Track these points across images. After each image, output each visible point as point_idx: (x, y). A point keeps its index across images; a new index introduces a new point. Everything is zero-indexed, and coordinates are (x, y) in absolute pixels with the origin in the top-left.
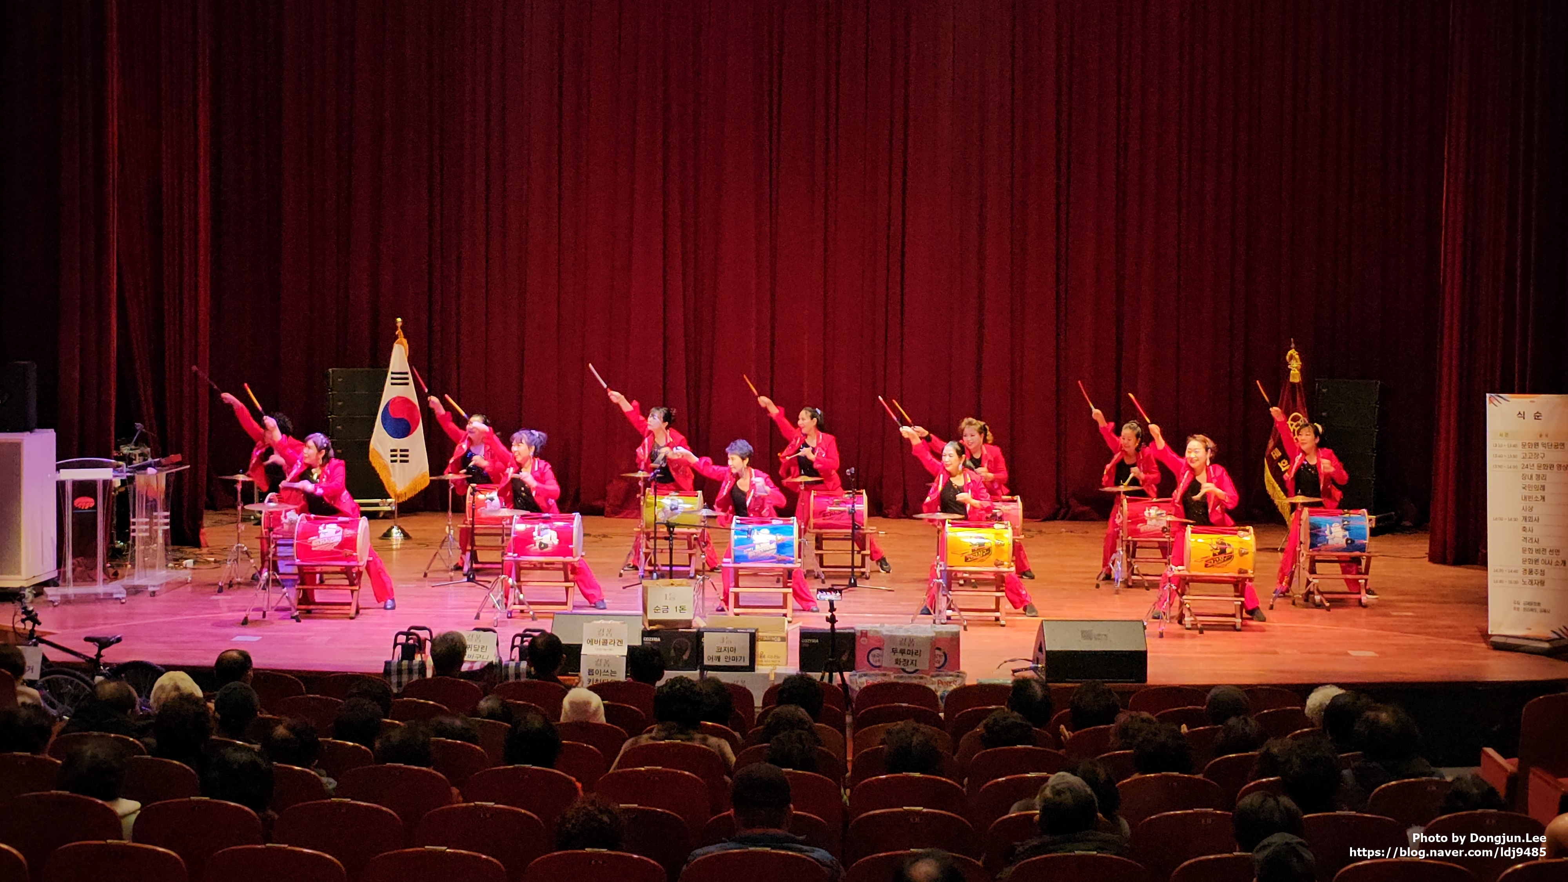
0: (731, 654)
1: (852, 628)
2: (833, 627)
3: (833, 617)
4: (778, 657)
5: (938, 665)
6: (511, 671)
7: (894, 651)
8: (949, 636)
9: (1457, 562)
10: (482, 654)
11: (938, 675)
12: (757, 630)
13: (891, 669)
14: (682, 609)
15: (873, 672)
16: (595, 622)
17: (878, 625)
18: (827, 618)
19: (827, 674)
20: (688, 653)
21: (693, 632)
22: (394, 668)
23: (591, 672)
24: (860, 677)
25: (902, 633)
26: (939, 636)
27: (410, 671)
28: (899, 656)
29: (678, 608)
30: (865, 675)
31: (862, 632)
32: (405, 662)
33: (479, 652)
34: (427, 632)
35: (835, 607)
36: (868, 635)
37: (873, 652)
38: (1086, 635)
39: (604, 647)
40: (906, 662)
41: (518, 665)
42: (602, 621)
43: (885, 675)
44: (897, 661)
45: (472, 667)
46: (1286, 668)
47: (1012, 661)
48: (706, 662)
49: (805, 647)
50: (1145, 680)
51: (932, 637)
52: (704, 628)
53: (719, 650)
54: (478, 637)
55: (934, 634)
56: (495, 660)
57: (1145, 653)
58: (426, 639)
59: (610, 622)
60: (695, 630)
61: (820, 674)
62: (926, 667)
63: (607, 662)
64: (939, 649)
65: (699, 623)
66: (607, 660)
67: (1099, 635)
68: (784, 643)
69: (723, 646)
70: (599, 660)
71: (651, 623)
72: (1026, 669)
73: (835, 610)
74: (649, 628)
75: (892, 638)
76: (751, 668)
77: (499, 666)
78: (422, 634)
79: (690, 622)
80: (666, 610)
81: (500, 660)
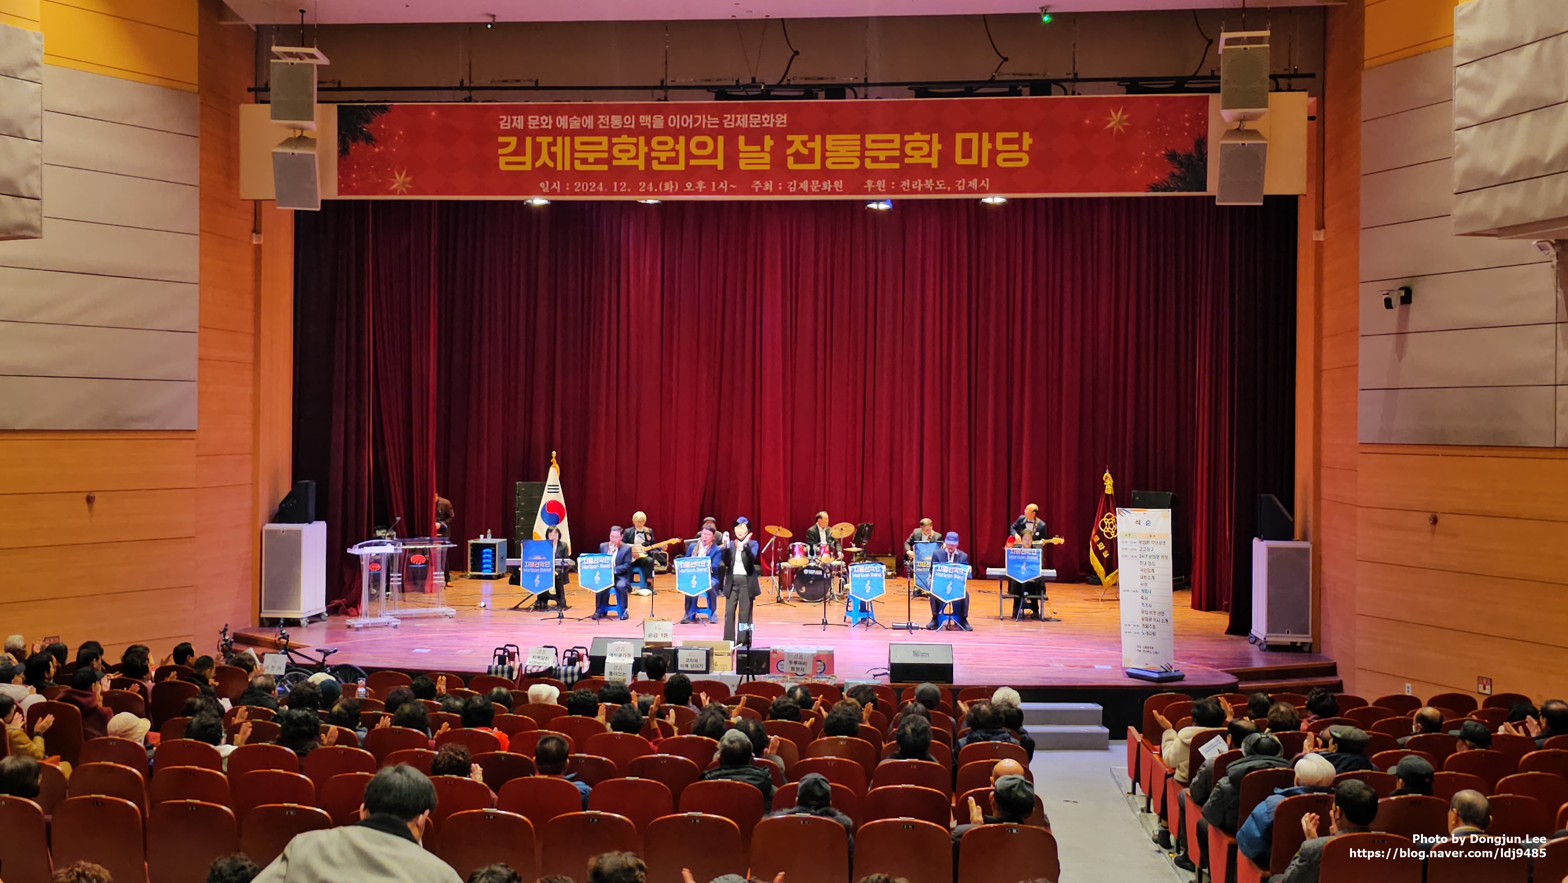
1: (766, 648)
4: (726, 666)
5: (819, 671)
6: (562, 672)
8: (825, 654)
11: (817, 678)
12: (712, 649)
13: (787, 673)
14: (666, 635)
15: (778, 675)
16: (616, 643)
22: (493, 670)
25: (796, 651)
26: (819, 653)
28: (793, 665)
29: (663, 635)
30: (771, 677)
31: (774, 650)
32: (497, 669)
33: (545, 661)
34: (516, 648)
36: (779, 653)
37: (779, 663)
38: (916, 654)
39: (620, 658)
40: (798, 669)
41: (566, 669)
42: (619, 642)
43: (785, 677)
44: (793, 669)
45: (538, 670)
47: (874, 670)
49: (741, 661)
50: (952, 682)
51: (814, 654)
52: (679, 647)
53: (688, 661)
54: (545, 651)
56: (554, 666)
57: (952, 665)
58: (515, 652)
59: (624, 643)
60: (674, 649)
62: (810, 672)
64: (820, 661)
65: (676, 644)
66: (620, 667)
67: (924, 654)
68: (730, 657)
69: (690, 658)
70: (616, 666)
71: (647, 643)
75: (789, 654)
76: (707, 672)
77: (556, 669)
78: (511, 649)
79: (671, 643)
80: (656, 636)
81: (559, 665)
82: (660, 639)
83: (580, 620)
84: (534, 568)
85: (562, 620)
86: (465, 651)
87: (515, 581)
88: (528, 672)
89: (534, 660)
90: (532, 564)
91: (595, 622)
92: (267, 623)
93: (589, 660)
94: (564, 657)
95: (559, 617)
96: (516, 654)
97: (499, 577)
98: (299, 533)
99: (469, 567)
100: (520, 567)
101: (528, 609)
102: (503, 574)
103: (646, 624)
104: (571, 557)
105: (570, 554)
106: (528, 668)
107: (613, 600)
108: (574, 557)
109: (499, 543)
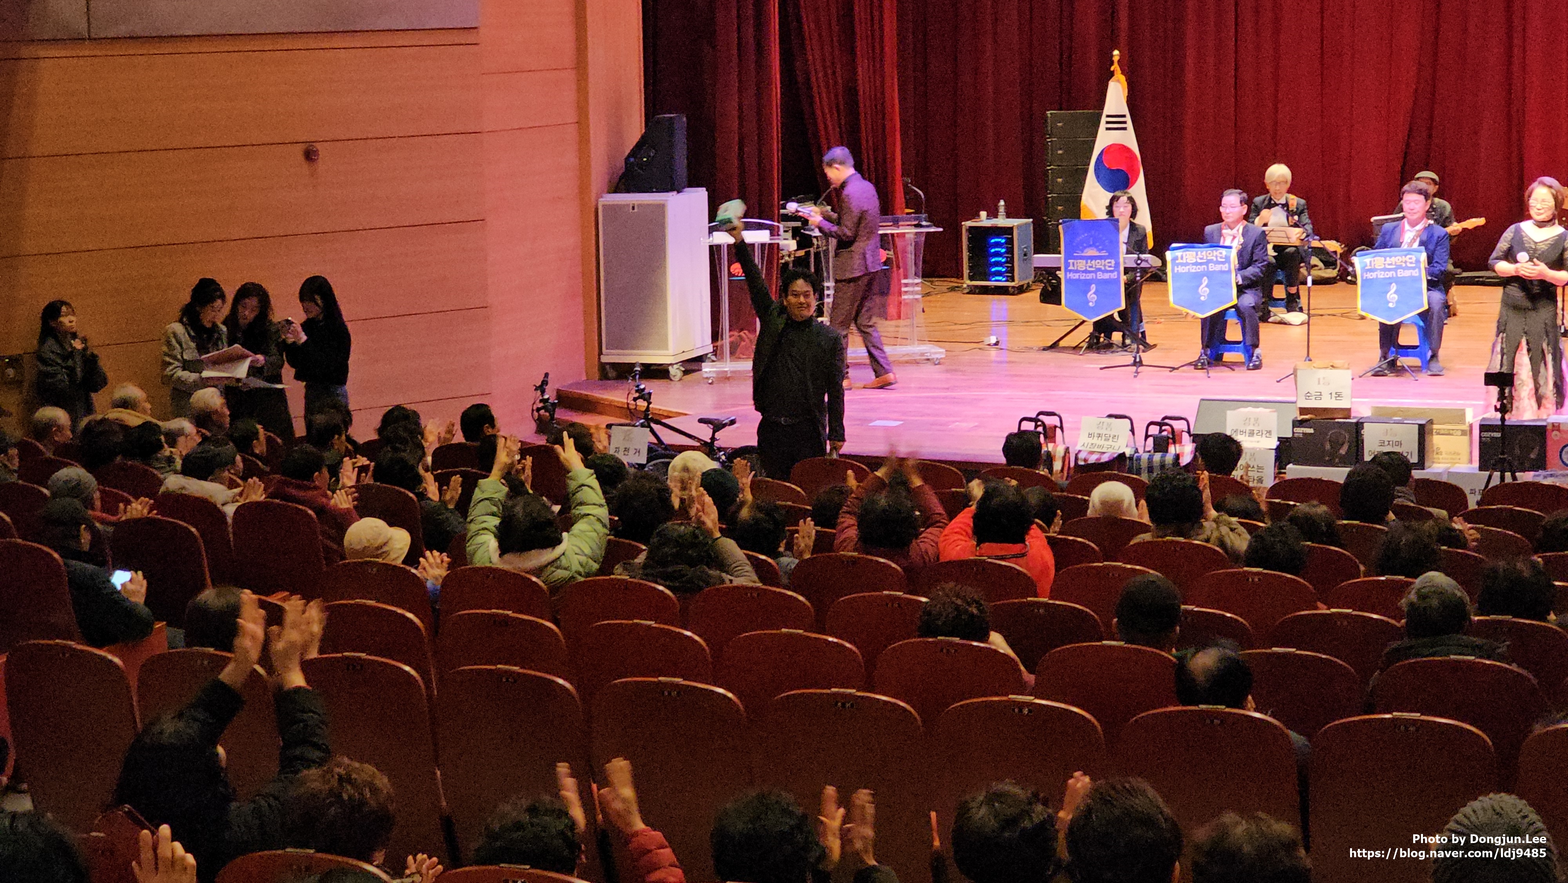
4: (1458, 454)
6: (1144, 464)
10: (1113, 444)
12: (1428, 421)
14: (1339, 395)
16: (1242, 410)
20: (1345, 446)
21: (1352, 423)
29: (1334, 395)
31: (1555, 426)
33: (1110, 443)
34: (1056, 417)
36: (1565, 428)
37: (1566, 449)
39: (1251, 439)
41: (1151, 457)
42: (1250, 409)
45: (1099, 459)
49: (1485, 442)
52: (1365, 418)
54: (1109, 425)
58: (1056, 427)
59: (1256, 409)
60: (1354, 421)
63: (1253, 455)
65: (1359, 412)
68: (1463, 438)
69: (1386, 439)
71: (1303, 411)
77: (1131, 458)
78: (1049, 421)
79: (1349, 410)
80: (1319, 396)
81: (1137, 451)
82: (1327, 403)
83: (1174, 369)
84: (1086, 271)
85: (1141, 369)
86: (964, 425)
87: (1051, 296)
88: (1081, 463)
89: (1090, 441)
90: (1081, 265)
91: (1201, 374)
92: (612, 373)
93: (1194, 442)
94: (1147, 436)
95: (1135, 364)
96: (1058, 431)
97: (1021, 290)
98: (661, 209)
99: (966, 271)
100: (1059, 269)
101: (1076, 348)
102: (1028, 283)
103: (1299, 373)
104: (1151, 252)
105: (1150, 244)
106: (1082, 456)
107: (1234, 333)
108: (1159, 251)
109: (1019, 227)
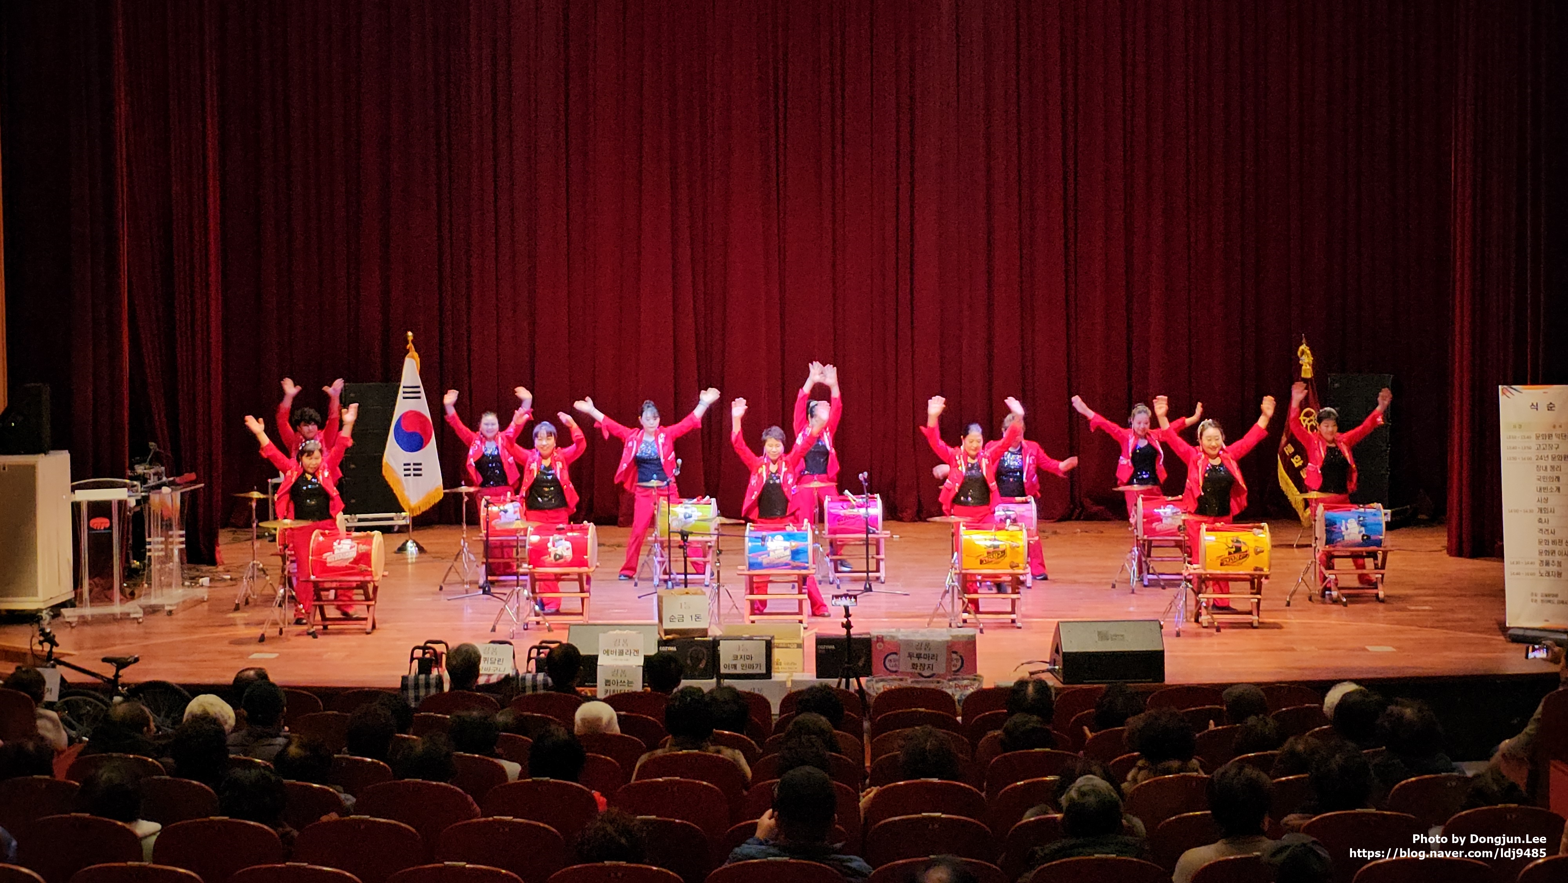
0: (748, 662)
1: (869, 634)
2: (848, 632)
3: (849, 622)
4: (795, 664)
5: (954, 669)
6: (529, 683)
7: (910, 656)
8: (965, 640)
9: (1474, 554)
10: (499, 666)
11: (955, 679)
12: (773, 637)
13: (908, 674)
14: (698, 617)
15: (890, 677)
16: (611, 632)
17: (894, 630)
18: (843, 624)
19: (844, 680)
20: (704, 662)
21: (709, 641)
22: (411, 682)
23: (607, 683)
24: (877, 682)
25: (918, 638)
26: (955, 640)
27: (427, 685)
28: (915, 661)
29: (694, 617)
30: (882, 680)
31: (877, 637)
32: (422, 677)
33: (496, 665)
34: (444, 645)
35: (850, 612)
36: (885, 640)
37: (889, 657)
38: (1103, 636)
39: (621, 657)
40: (923, 666)
41: (534, 678)
42: (618, 632)
43: (901, 680)
44: (914, 666)
45: (488, 680)
46: (1305, 665)
47: (1029, 663)
48: (723, 671)
49: (821, 654)
50: (1163, 680)
51: (947, 642)
52: (720, 636)
53: (736, 658)
54: (495, 650)
55: (949, 638)
56: (512, 673)
57: (1163, 652)
58: (442, 653)
59: (625, 632)
60: (711, 639)
61: (837, 680)
62: (942, 671)
63: (623, 672)
64: (955, 652)
65: (715, 631)
66: (623, 671)
67: (1116, 636)
68: (801, 650)
69: (739, 654)
70: (615, 671)
71: (667, 632)
72: (1043, 671)
73: (850, 616)
74: (664, 638)
75: (908, 643)
76: (768, 675)
78: (438, 648)
79: (705, 630)
80: (682, 619)
82: (688, 624)
